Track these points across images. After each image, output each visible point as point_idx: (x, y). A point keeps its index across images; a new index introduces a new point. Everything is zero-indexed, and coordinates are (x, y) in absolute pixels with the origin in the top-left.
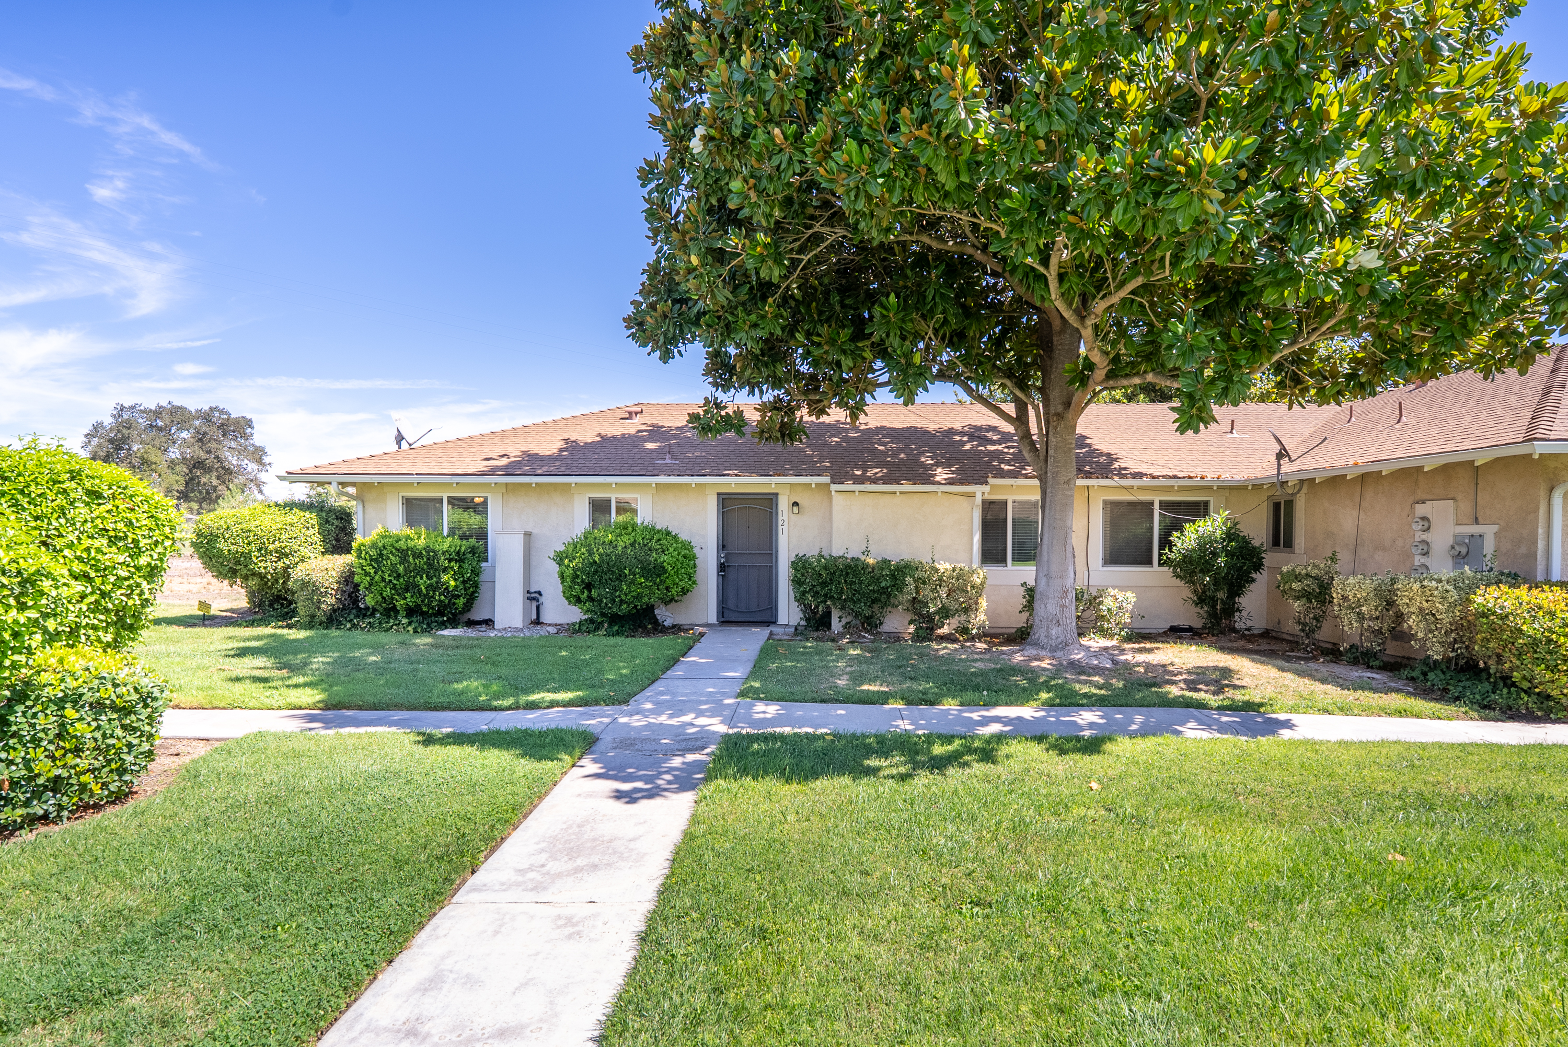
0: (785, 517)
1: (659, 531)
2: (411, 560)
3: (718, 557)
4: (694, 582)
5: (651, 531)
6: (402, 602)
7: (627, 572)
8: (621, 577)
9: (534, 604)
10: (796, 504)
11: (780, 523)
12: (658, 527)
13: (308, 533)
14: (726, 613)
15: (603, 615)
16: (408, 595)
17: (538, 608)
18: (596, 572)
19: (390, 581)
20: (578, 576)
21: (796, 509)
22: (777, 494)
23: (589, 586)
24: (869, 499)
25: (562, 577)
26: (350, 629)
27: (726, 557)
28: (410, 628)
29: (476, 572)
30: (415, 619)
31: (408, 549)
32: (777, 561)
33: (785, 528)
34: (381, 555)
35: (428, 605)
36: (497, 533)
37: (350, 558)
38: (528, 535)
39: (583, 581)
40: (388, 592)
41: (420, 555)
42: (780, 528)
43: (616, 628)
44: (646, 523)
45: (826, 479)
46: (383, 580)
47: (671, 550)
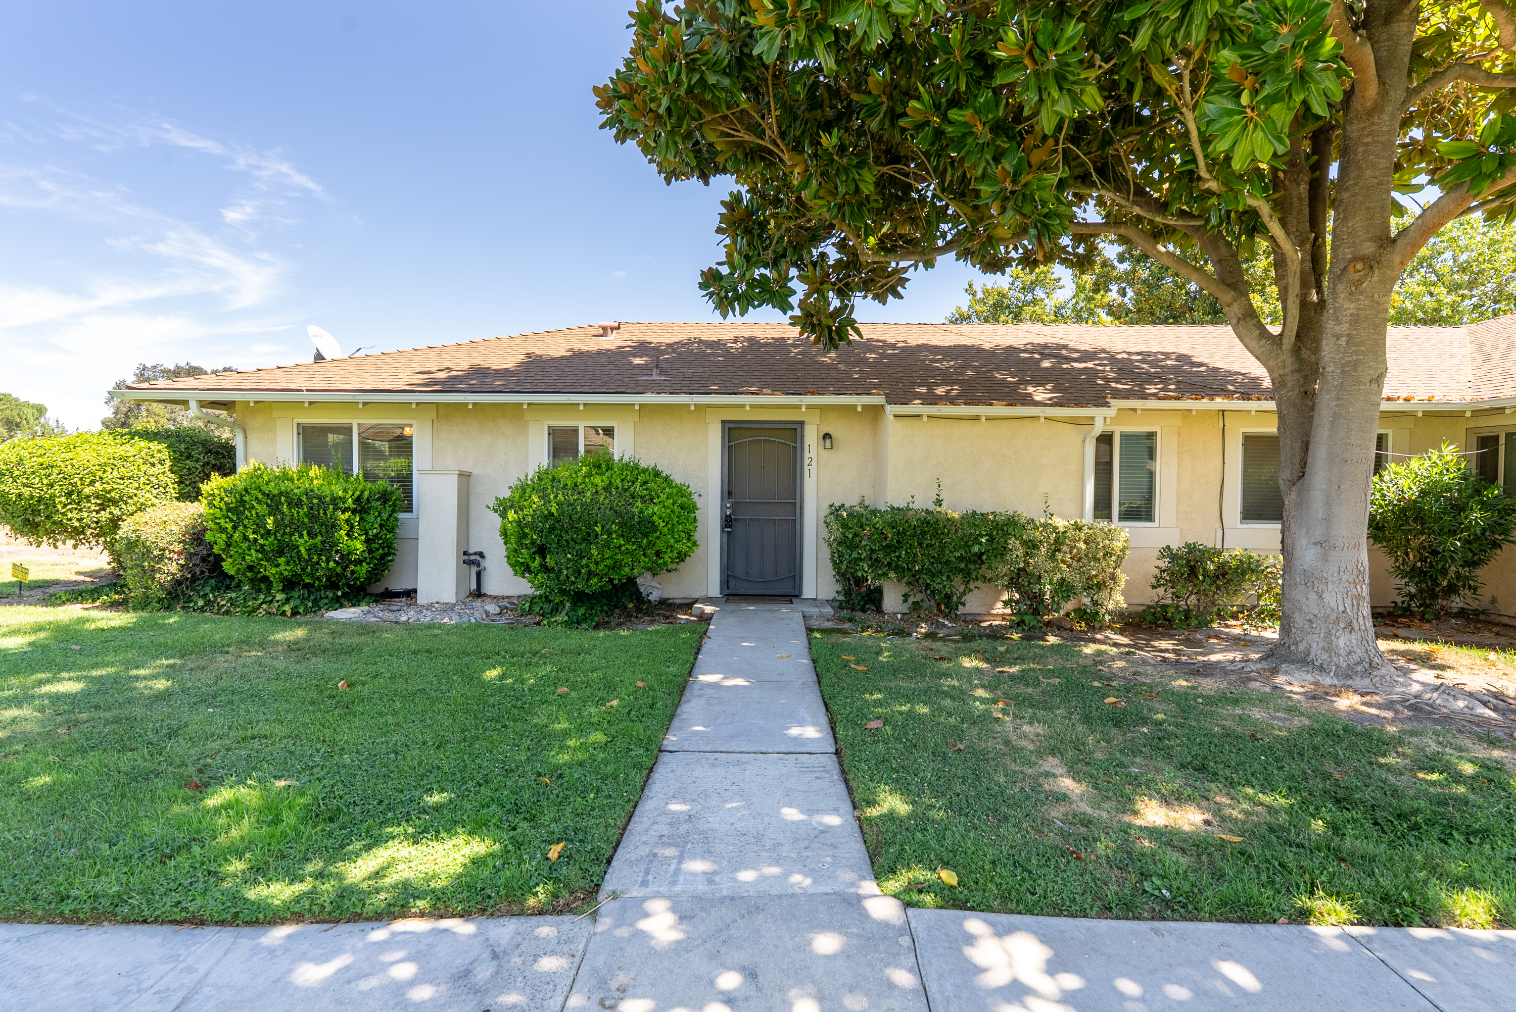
0: (813, 454)
1: (644, 471)
2: (285, 508)
3: (723, 507)
4: (695, 544)
5: (633, 470)
6: (274, 571)
7: (598, 529)
8: (589, 538)
9: (474, 569)
10: (827, 436)
11: (807, 462)
12: (643, 465)
13: (151, 471)
14: (732, 582)
15: (563, 592)
16: (282, 560)
17: (479, 574)
18: (552, 529)
19: (256, 540)
20: (525, 536)
21: (828, 442)
22: (802, 423)
23: (542, 551)
24: (940, 428)
25: (505, 534)
26: (202, 610)
27: (735, 506)
28: (287, 608)
29: (389, 526)
30: (295, 594)
31: (281, 494)
32: (802, 514)
33: (813, 468)
34: (242, 502)
35: (312, 575)
36: (423, 472)
37: (199, 508)
38: (465, 477)
39: (533, 542)
40: (253, 556)
41: (299, 504)
42: (806, 468)
43: (581, 611)
44: (626, 459)
45: (879, 400)
46: (246, 538)
47: (663, 497)
